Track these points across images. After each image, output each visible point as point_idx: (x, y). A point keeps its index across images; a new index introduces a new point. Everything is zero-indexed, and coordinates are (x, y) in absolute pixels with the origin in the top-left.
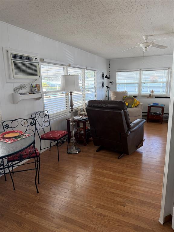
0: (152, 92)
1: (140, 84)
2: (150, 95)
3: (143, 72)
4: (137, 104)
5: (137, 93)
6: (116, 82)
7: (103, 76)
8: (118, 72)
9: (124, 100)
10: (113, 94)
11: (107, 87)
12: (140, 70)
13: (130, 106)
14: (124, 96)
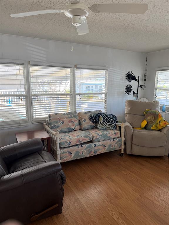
4: (161, 125)
6: (155, 86)
7: (130, 77)
8: (158, 70)
9: (144, 115)
10: (127, 105)
11: (134, 93)
13: (149, 126)
14: (147, 110)
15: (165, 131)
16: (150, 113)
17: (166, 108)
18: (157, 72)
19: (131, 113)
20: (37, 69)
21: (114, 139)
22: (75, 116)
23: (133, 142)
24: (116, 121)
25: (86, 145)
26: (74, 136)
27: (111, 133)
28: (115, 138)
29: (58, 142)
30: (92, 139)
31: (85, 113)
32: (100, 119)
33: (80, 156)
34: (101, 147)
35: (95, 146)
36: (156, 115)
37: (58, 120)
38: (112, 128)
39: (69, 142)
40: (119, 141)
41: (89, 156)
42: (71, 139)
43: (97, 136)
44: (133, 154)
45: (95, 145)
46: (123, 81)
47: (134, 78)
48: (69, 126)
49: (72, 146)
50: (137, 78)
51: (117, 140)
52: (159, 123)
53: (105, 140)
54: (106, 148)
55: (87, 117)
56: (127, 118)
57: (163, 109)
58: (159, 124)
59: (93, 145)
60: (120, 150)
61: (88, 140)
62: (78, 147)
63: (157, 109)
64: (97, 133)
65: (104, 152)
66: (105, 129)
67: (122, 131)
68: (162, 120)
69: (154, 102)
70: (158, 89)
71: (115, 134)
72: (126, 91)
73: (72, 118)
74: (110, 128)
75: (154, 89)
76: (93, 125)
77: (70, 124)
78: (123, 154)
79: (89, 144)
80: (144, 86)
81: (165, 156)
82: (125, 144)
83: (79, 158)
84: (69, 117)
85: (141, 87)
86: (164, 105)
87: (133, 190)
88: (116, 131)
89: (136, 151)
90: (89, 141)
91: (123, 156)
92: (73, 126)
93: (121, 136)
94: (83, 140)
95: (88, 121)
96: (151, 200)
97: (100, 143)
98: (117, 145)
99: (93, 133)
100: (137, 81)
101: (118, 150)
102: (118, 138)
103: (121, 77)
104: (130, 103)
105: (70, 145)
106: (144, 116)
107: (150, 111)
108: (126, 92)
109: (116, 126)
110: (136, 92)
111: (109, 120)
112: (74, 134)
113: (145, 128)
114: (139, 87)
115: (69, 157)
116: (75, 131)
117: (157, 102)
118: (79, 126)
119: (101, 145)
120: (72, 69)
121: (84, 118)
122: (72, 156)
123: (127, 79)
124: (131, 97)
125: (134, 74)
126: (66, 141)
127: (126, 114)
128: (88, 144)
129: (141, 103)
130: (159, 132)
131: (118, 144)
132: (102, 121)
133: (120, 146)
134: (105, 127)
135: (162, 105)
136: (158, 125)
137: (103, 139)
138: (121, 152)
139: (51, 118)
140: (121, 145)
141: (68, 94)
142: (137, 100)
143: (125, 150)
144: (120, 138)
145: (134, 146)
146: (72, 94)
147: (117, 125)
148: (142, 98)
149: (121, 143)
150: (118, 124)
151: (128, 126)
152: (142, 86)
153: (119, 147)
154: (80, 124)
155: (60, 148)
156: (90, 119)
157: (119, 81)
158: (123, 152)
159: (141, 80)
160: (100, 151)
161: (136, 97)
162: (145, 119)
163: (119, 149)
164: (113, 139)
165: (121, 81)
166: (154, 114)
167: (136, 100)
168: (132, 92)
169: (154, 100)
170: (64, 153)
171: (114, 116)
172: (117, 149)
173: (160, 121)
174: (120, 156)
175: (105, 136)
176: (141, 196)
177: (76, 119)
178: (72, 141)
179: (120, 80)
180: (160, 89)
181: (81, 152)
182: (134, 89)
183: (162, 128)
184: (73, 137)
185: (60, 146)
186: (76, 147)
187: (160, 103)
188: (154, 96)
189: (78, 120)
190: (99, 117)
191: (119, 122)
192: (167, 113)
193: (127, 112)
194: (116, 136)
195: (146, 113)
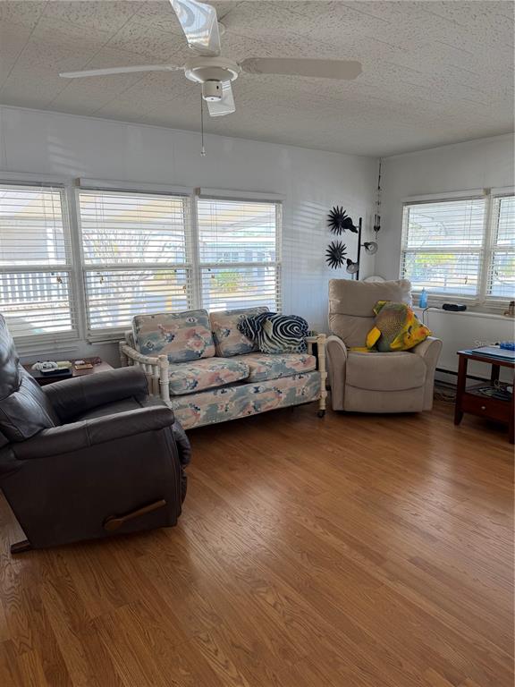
1: (486, 254)
2: (513, 304)
3: (505, 201)
4: (414, 337)
5: (474, 293)
6: (403, 244)
7: (339, 221)
8: (408, 203)
9: (374, 316)
10: (333, 292)
11: (349, 262)
12: (487, 192)
13: (385, 342)
14: (380, 302)
15: (422, 350)
16: (388, 310)
17: (429, 298)
18: (406, 208)
19: (342, 312)
20: (98, 200)
21: (302, 376)
22: (202, 322)
23: (347, 381)
24: (306, 333)
25: (235, 389)
26: (204, 368)
27: (294, 361)
28: (305, 373)
29: (166, 380)
30: (247, 376)
31: (228, 314)
32: (265, 326)
33: (221, 416)
34: (270, 395)
35: (257, 391)
36: (402, 314)
37: (159, 332)
38: (297, 350)
39: (191, 381)
40: (315, 379)
41: (241, 415)
42: (197, 374)
43: (260, 367)
44: (347, 410)
45: (257, 388)
46: (322, 233)
47: (347, 224)
48: (187, 348)
49: (199, 392)
50: (355, 223)
51: (310, 376)
52: (409, 331)
53: (280, 377)
54: (283, 396)
55: (232, 324)
56: (332, 325)
57: (420, 302)
58: (408, 334)
59: (251, 388)
60: (318, 402)
61: (238, 376)
62: (215, 394)
63: (404, 299)
64: (260, 360)
65: (279, 406)
66: (281, 353)
67: (322, 353)
68: (416, 323)
69: (399, 282)
70: (409, 251)
71: (304, 361)
72: (329, 257)
73: (194, 325)
74: (291, 348)
75: (399, 253)
76: (249, 343)
77: (191, 341)
78: (324, 410)
79: (243, 386)
80: (375, 244)
81: (424, 411)
82: (328, 388)
83: (218, 421)
84: (187, 325)
85: (367, 248)
86: (423, 291)
87: (347, 478)
88: (307, 356)
89: (356, 402)
90: (240, 378)
91: (325, 416)
92: (198, 346)
93: (317, 369)
94: (226, 377)
95: (235, 332)
97: (269, 384)
98: (308, 389)
99: (252, 362)
100: (357, 232)
101: (312, 402)
102: (311, 371)
103: (317, 222)
104: (341, 286)
105: (196, 389)
106: (374, 318)
107: (388, 305)
108: (329, 262)
109: (307, 345)
110: (355, 261)
111: (288, 329)
112: (203, 365)
113: (377, 347)
114: (363, 248)
115: (194, 417)
116: (203, 358)
117: (405, 284)
118: (212, 347)
119: (270, 390)
120: (189, 199)
121: (226, 326)
122: (201, 417)
123: (332, 226)
124: (342, 273)
125: (348, 214)
126: (185, 379)
127: (331, 314)
128: (239, 387)
129: (367, 287)
130: (410, 355)
131: (311, 388)
132: (271, 334)
133: (316, 391)
134: (278, 347)
135: (418, 292)
136: (406, 339)
137: (275, 374)
138: (319, 406)
139: (140, 326)
140: (319, 390)
141: (181, 266)
142: (357, 280)
143: (329, 401)
144: (316, 373)
145: (349, 390)
146: (190, 266)
147: (308, 341)
148: (371, 276)
149: (320, 384)
150: (311, 340)
151: (334, 342)
152: (369, 244)
153: (315, 395)
154: (215, 341)
155: (170, 396)
156: (241, 327)
157: (311, 231)
158: (323, 408)
159: (366, 227)
160: (269, 404)
161: (355, 274)
162: (375, 325)
163: (313, 399)
164: (300, 375)
165: (318, 232)
166: (396, 311)
167: (355, 279)
168: (345, 261)
170: (181, 407)
171: (301, 320)
172: (309, 400)
173: (411, 327)
174: (317, 418)
175: (279, 367)
176: (363, 488)
177: (207, 328)
178: (199, 379)
179: (313, 229)
180: (416, 251)
181: (222, 406)
182: (350, 253)
183: (416, 343)
184: (202, 370)
185: (170, 391)
186: (211, 394)
187: (413, 288)
188: (401, 271)
189: (210, 332)
190: (264, 322)
191: (313, 334)
192: (433, 311)
193: (334, 311)
194: (305, 366)
195: (379, 310)
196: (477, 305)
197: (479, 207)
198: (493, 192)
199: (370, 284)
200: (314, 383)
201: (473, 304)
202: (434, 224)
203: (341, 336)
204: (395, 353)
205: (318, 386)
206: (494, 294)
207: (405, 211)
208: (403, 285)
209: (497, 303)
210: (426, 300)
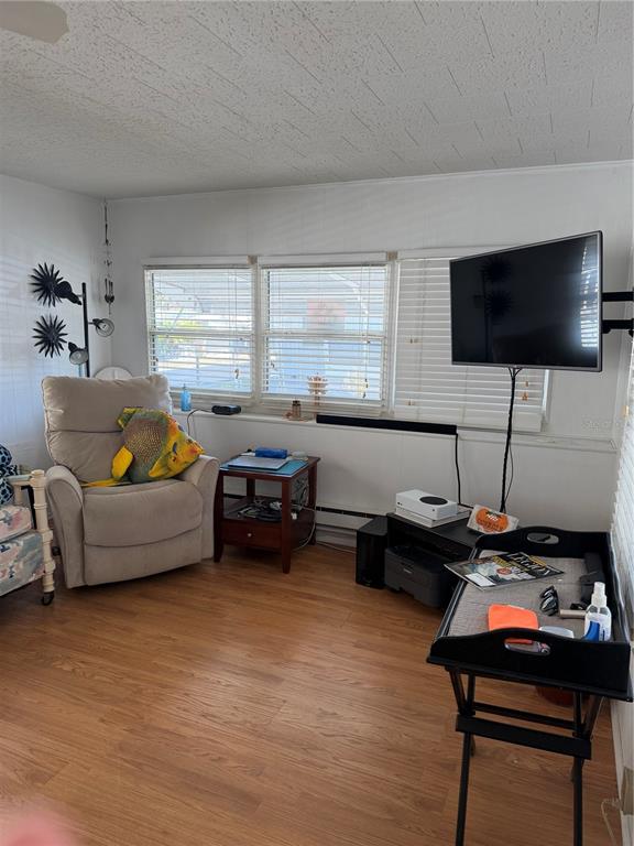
0: (317, 385)
1: (259, 340)
2: (296, 404)
3: (274, 273)
4: (181, 458)
6: (149, 322)
7: (49, 286)
8: (150, 267)
10: (49, 397)
11: (72, 347)
12: (253, 260)
13: (141, 468)
14: (126, 410)
15: (194, 476)
16: (141, 421)
17: (193, 397)
18: (148, 274)
19: (68, 428)
21: (7, 545)
23: (88, 539)
24: (9, 469)
28: (10, 540)
36: (161, 426)
40: (30, 546)
44: (90, 584)
46: (23, 303)
47: (64, 291)
50: (77, 290)
51: (21, 543)
52: (174, 450)
56: (54, 448)
57: (183, 403)
58: (172, 454)
60: (41, 581)
63: (162, 403)
67: (40, 503)
68: (181, 439)
69: (150, 378)
70: (159, 333)
71: (9, 521)
72: (39, 340)
75: (143, 336)
78: (52, 592)
80: (109, 322)
81: (203, 560)
82: (56, 552)
85: (98, 327)
86: (184, 388)
87: (103, 721)
88: (12, 510)
89: (104, 568)
91: (55, 599)
93: (35, 526)
96: (167, 731)
98: (21, 565)
100: (80, 303)
101: (30, 584)
102: (22, 535)
103: (12, 285)
104: (63, 389)
106: (119, 433)
107: (140, 414)
108: (40, 346)
109: (11, 490)
110: (81, 345)
113: (130, 477)
114: (91, 328)
117: (159, 381)
124: (62, 365)
125: (65, 275)
127: (50, 432)
129: (104, 387)
130: (176, 484)
131: (25, 562)
133: (34, 565)
135: (178, 389)
136: (171, 461)
138: (43, 587)
140: (41, 562)
142: (88, 376)
143: (59, 575)
144: (33, 535)
145: (91, 553)
147: (13, 484)
148: (107, 366)
149: (41, 551)
150: (18, 480)
151: (58, 481)
152: (101, 321)
153: (34, 572)
157: (4, 300)
158: (50, 589)
159: (93, 297)
161: (84, 366)
162: (123, 444)
163: (31, 580)
165: (15, 301)
166: (151, 423)
167: (84, 376)
168: (65, 346)
169: (151, 373)
172: (24, 582)
173: (175, 444)
174: (43, 607)
176: (131, 731)
179: (7, 296)
180: (168, 333)
182: (73, 333)
183: (184, 466)
187: (171, 384)
188: (150, 360)
191: (22, 470)
192: (198, 416)
193: (54, 426)
194: (11, 529)
195: (126, 421)
196: (253, 405)
197: (244, 278)
198: (260, 261)
199: (108, 383)
200: (30, 554)
201: (247, 404)
202: (187, 298)
203: (70, 466)
204: (158, 483)
205: (39, 556)
206: (271, 391)
207: (148, 278)
208: (157, 383)
209: (275, 402)
210: (189, 400)
